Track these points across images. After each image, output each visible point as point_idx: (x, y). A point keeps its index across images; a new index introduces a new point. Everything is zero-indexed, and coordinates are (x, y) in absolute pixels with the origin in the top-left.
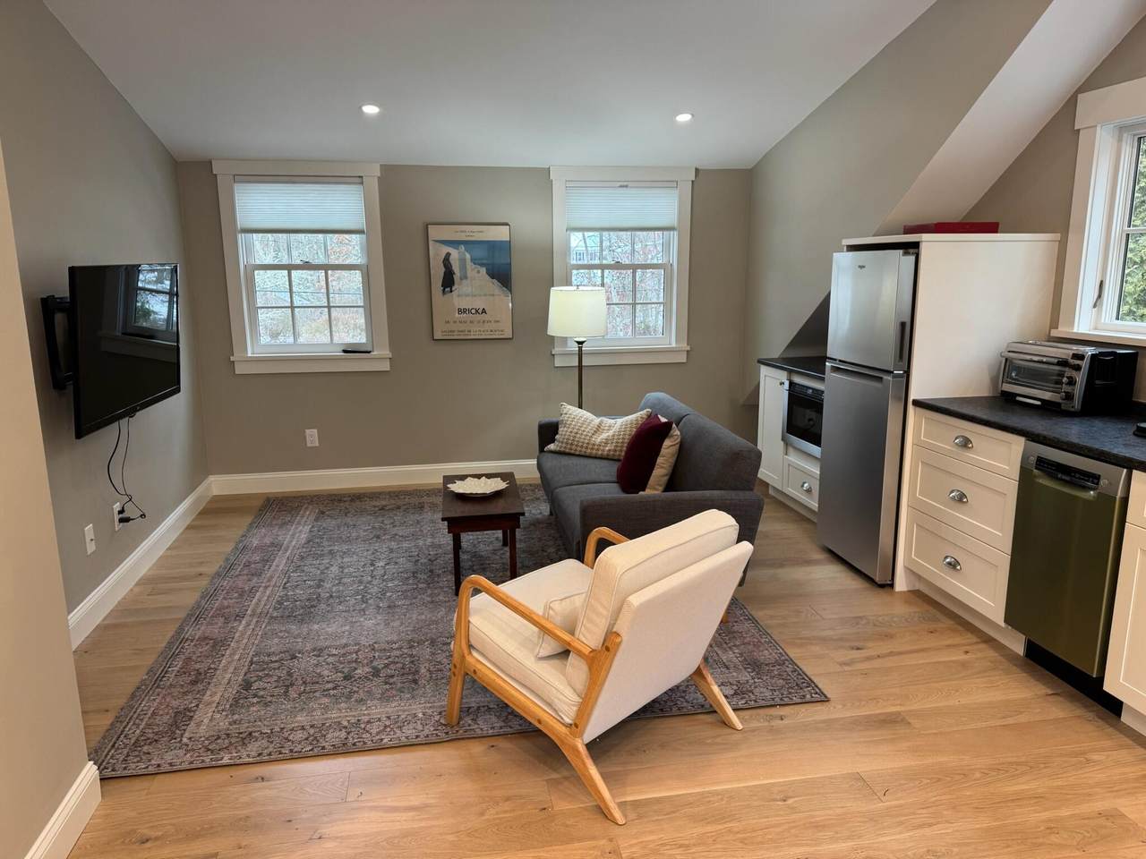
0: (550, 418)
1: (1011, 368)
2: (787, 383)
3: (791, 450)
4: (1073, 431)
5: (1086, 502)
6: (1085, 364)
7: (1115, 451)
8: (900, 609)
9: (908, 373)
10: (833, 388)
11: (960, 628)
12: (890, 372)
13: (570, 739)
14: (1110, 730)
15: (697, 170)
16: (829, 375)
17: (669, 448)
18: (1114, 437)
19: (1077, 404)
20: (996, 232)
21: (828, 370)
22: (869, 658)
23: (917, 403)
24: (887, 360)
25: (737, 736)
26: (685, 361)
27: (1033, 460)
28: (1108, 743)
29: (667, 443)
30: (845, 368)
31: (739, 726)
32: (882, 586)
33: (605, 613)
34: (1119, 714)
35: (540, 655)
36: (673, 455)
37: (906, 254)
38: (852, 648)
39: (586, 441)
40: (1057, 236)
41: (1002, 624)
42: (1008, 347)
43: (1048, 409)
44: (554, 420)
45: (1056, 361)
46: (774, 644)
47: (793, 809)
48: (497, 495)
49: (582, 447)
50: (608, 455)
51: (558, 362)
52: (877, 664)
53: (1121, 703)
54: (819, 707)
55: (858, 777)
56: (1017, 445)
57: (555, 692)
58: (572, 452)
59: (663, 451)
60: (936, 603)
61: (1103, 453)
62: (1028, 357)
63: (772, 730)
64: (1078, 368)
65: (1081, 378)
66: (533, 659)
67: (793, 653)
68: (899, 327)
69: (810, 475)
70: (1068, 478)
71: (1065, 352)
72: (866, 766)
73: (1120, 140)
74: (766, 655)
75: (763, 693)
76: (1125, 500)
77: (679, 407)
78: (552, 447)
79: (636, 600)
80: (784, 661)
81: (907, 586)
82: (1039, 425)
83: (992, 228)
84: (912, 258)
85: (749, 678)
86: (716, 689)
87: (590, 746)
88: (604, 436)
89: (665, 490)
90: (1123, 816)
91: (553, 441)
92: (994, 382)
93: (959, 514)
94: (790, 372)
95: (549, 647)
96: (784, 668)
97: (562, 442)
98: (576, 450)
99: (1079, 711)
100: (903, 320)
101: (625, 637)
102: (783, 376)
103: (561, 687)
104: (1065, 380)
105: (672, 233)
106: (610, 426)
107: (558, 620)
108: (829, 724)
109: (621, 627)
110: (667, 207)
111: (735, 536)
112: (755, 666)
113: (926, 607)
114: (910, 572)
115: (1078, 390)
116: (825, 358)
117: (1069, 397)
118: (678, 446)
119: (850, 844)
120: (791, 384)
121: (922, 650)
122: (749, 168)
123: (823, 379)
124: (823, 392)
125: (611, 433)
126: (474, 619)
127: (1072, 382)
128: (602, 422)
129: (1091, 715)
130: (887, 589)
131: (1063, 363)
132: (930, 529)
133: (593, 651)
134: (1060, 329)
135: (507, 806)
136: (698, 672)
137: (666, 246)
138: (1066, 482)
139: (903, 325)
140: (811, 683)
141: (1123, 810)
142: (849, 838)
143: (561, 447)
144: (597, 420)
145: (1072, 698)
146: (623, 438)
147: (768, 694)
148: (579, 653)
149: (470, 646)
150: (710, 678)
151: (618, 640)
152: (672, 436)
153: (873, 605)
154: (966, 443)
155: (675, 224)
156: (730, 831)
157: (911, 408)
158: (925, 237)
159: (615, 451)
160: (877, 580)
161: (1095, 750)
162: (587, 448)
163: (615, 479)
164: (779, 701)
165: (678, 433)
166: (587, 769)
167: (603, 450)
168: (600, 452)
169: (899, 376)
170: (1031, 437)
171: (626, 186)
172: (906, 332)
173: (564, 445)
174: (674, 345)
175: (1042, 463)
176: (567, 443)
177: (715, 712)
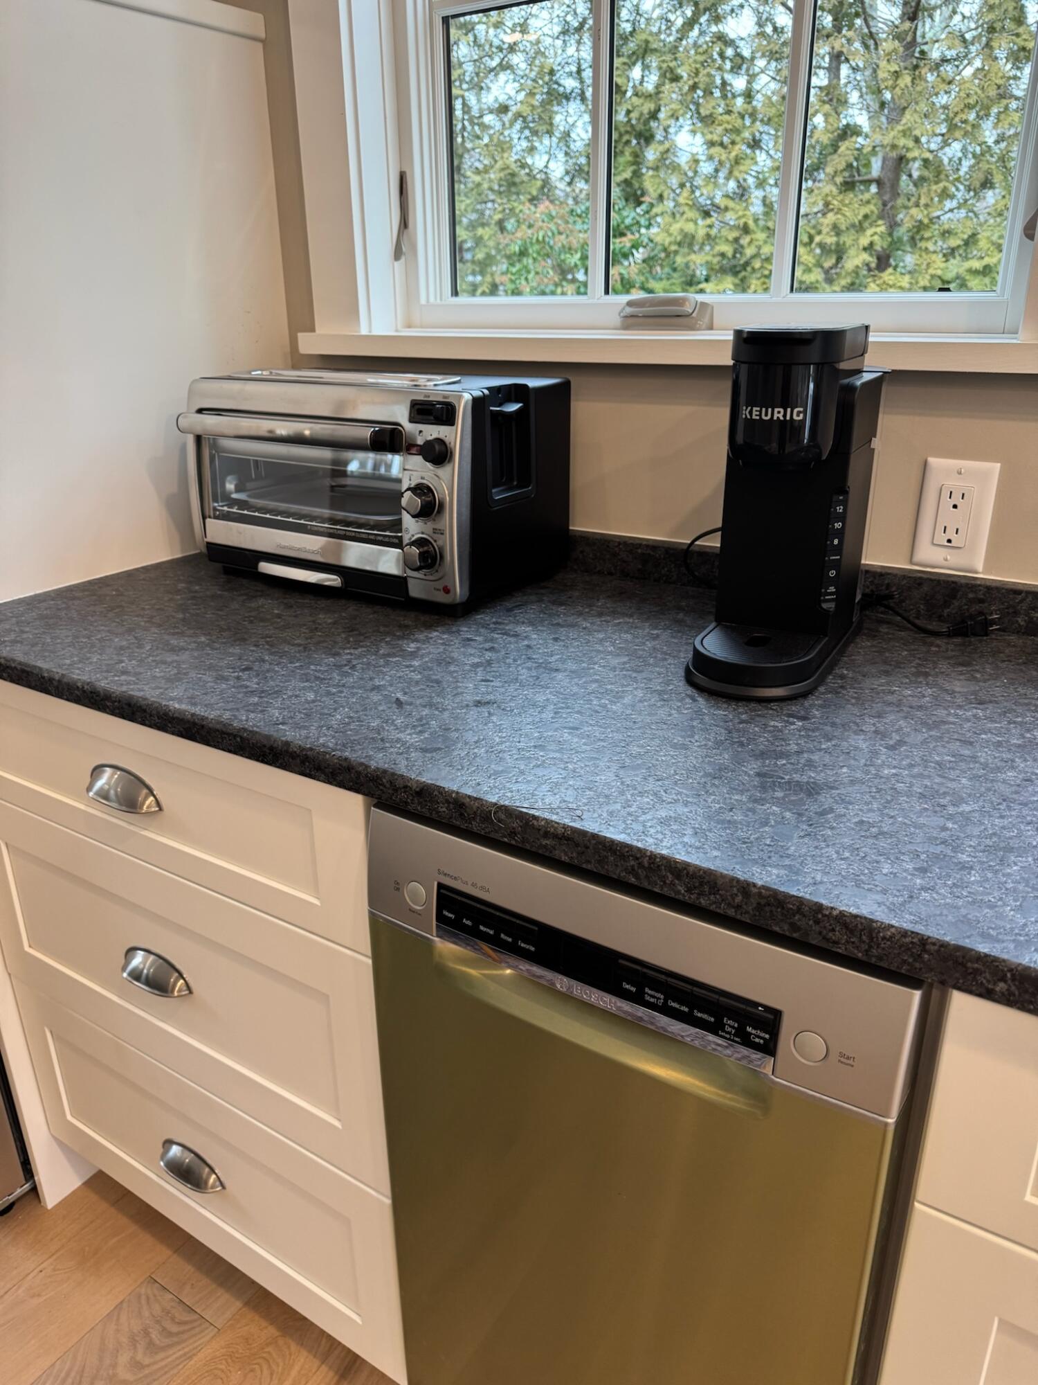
1: (219, 465)
19: (459, 590)
27: (421, 895)
40: (257, 23)
42: (191, 392)
45: (366, 433)
62: (263, 426)
64: (437, 453)
65: (453, 487)
71: (376, 401)
104: (406, 499)
114: (73, 1146)
115: (454, 532)
117: (429, 557)
127: (429, 506)
131: (379, 436)
134: (320, 329)
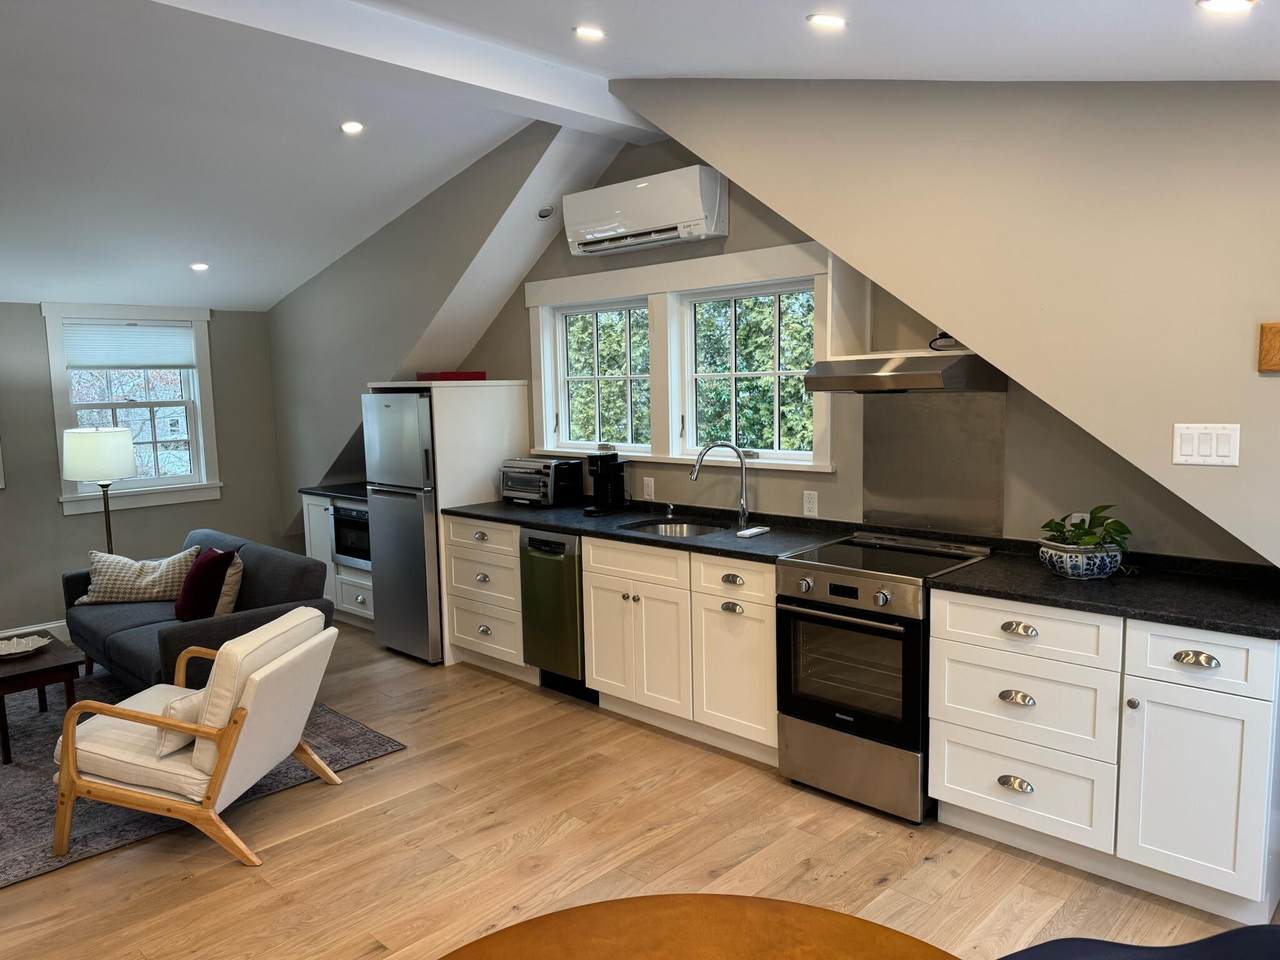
0: (75, 568)
1: (508, 479)
2: (331, 509)
3: (341, 569)
4: (550, 518)
5: (559, 562)
6: (551, 472)
7: (571, 526)
8: (450, 678)
9: (435, 489)
10: (376, 509)
11: (495, 679)
12: (420, 489)
13: (204, 813)
14: (593, 713)
15: (211, 310)
16: (371, 497)
17: (233, 576)
18: (573, 519)
19: (551, 500)
20: (484, 379)
21: (369, 493)
22: (432, 714)
23: (445, 512)
24: (417, 480)
25: (339, 788)
26: (218, 497)
27: (526, 540)
28: (592, 721)
29: (230, 571)
30: (383, 490)
31: (339, 781)
32: (435, 665)
33: (228, 694)
34: (596, 702)
35: (163, 754)
36: (237, 583)
37: (421, 396)
38: (418, 711)
39: (130, 586)
40: (525, 382)
41: (523, 664)
43: (533, 506)
44: (85, 570)
45: (534, 471)
46: (354, 723)
47: (392, 816)
48: (39, 652)
49: (124, 593)
50: (157, 597)
51: (68, 510)
52: (439, 716)
53: (598, 692)
54: (399, 754)
55: (437, 785)
56: (516, 531)
57: (183, 778)
58: (113, 600)
59: (228, 579)
60: (476, 666)
61: (564, 528)
62: (517, 470)
63: (365, 777)
64: (548, 475)
65: (550, 481)
66: (154, 760)
67: (372, 726)
68: (423, 453)
69: (363, 588)
70: (547, 549)
71: (539, 465)
72: (439, 778)
73: (554, 317)
74: (350, 732)
75: (353, 756)
76: (580, 557)
77: (231, 539)
78: (85, 599)
79: (257, 676)
80: (365, 732)
81: (455, 659)
82: (527, 516)
83: (481, 376)
84: (428, 399)
85: (339, 750)
86: (316, 757)
87: (222, 815)
88: (150, 578)
89: (236, 609)
90: (601, 755)
91: (85, 592)
92: (498, 490)
93: (485, 592)
94: (333, 498)
95: (173, 742)
96: (367, 736)
97: (99, 592)
98: (118, 598)
99: (575, 708)
100: (426, 448)
101: (249, 708)
102: (326, 502)
103: (189, 773)
104: (541, 484)
105: (190, 371)
106: (154, 568)
107: (180, 716)
108: (409, 762)
109: (247, 702)
110: (183, 346)
111: (322, 624)
112: (343, 742)
113: (471, 671)
114: (456, 647)
115: (550, 491)
116: (366, 483)
117: (545, 495)
118: (241, 573)
119: (436, 821)
120: (337, 510)
121: (471, 700)
122: (265, 310)
123: (366, 501)
124: (367, 513)
125: (156, 575)
126: (81, 745)
127: (545, 485)
128: (144, 565)
129: (581, 709)
130: (440, 666)
131: (538, 472)
132: (467, 608)
133: (220, 730)
134: (535, 448)
135: (148, 887)
136: (300, 749)
137: (185, 383)
138: (546, 551)
139: (426, 451)
140: (390, 740)
141: (601, 752)
142: (436, 818)
143: (98, 597)
144: (138, 565)
145: (571, 703)
146: (173, 578)
147: (358, 756)
148: (207, 737)
149: (80, 772)
150: (310, 751)
151: (243, 712)
152: (235, 564)
153: (431, 679)
154: (483, 537)
155: (194, 362)
156: (349, 842)
157: (440, 516)
158: (434, 384)
159: (165, 591)
160: (430, 659)
161: (585, 726)
162: (131, 593)
163: (175, 617)
164: (367, 758)
165: (239, 560)
166: (222, 832)
167: (151, 593)
168: (147, 596)
169: (428, 491)
170: (523, 524)
171: (136, 325)
172: (429, 457)
173: (101, 595)
174: (205, 482)
175: (533, 542)
176: (105, 592)
177: (318, 778)
